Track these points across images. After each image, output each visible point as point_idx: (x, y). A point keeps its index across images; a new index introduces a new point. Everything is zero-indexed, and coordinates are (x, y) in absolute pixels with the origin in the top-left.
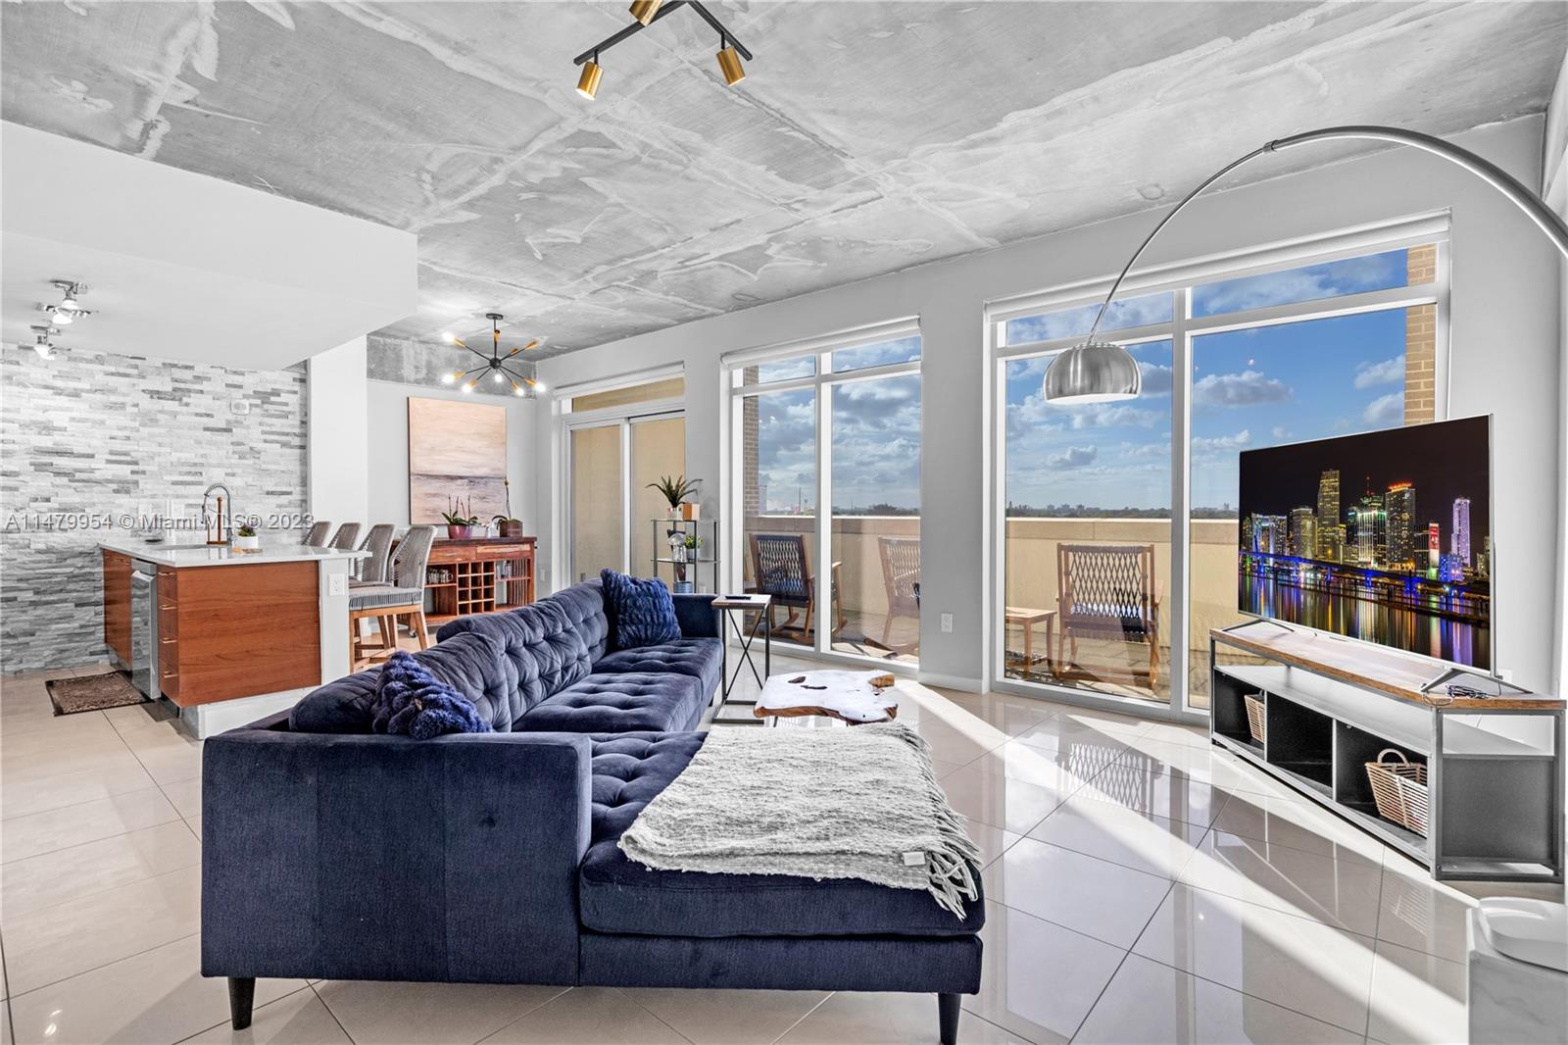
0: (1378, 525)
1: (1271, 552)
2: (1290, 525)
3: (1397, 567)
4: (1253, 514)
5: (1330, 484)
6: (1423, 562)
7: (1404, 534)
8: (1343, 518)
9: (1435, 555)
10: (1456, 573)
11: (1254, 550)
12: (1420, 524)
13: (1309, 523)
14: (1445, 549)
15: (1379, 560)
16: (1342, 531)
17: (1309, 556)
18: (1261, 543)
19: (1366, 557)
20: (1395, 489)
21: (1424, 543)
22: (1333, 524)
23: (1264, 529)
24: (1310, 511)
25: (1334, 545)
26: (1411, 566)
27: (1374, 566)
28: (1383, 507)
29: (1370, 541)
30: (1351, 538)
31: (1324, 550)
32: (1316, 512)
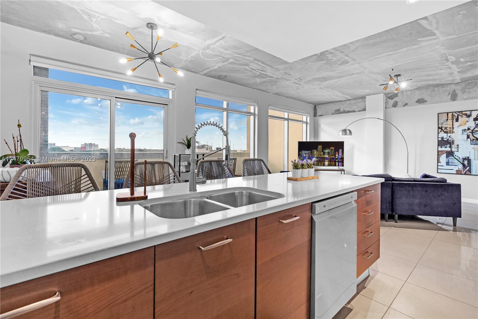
0: (329, 152)
1: (307, 156)
2: (311, 152)
3: (332, 157)
4: (302, 151)
5: (320, 147)
6: (336, 156)
7: (333, 153)
8: (322, 151)
9: (337, 155)
10: (340, 157)
11: (303, 156)
12: (335, 152)
13: (316, 152)
14: (338, 155)
15: (329, 156)
16: (322, 153)
17: (316, 156)
18: (304, 155)
19: (327, 156)
20: (331, 148)
21: (336, 154)
22: (320, 152)
23: (305, 153)
24: (316, 150)
25: (321, 155)
26: (334, 157)
27: (328, 157)
28: (330, 150)
29: (327, 154)
30: (324, 153)
31: (319, 156)
32: (317, 150)
